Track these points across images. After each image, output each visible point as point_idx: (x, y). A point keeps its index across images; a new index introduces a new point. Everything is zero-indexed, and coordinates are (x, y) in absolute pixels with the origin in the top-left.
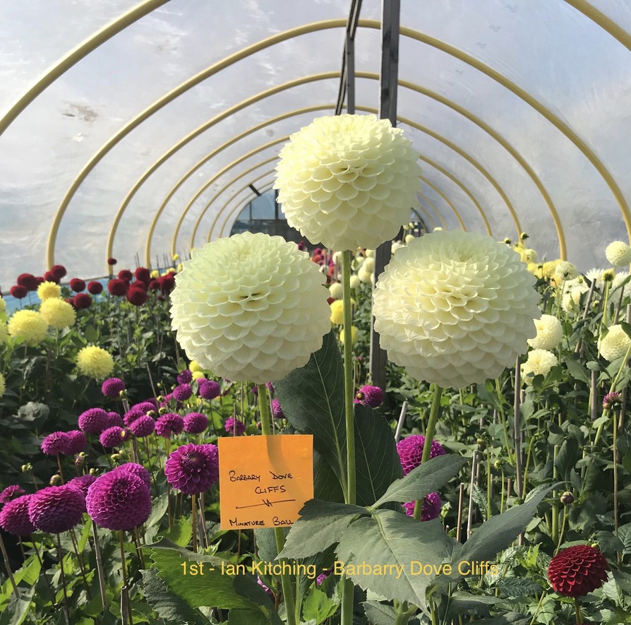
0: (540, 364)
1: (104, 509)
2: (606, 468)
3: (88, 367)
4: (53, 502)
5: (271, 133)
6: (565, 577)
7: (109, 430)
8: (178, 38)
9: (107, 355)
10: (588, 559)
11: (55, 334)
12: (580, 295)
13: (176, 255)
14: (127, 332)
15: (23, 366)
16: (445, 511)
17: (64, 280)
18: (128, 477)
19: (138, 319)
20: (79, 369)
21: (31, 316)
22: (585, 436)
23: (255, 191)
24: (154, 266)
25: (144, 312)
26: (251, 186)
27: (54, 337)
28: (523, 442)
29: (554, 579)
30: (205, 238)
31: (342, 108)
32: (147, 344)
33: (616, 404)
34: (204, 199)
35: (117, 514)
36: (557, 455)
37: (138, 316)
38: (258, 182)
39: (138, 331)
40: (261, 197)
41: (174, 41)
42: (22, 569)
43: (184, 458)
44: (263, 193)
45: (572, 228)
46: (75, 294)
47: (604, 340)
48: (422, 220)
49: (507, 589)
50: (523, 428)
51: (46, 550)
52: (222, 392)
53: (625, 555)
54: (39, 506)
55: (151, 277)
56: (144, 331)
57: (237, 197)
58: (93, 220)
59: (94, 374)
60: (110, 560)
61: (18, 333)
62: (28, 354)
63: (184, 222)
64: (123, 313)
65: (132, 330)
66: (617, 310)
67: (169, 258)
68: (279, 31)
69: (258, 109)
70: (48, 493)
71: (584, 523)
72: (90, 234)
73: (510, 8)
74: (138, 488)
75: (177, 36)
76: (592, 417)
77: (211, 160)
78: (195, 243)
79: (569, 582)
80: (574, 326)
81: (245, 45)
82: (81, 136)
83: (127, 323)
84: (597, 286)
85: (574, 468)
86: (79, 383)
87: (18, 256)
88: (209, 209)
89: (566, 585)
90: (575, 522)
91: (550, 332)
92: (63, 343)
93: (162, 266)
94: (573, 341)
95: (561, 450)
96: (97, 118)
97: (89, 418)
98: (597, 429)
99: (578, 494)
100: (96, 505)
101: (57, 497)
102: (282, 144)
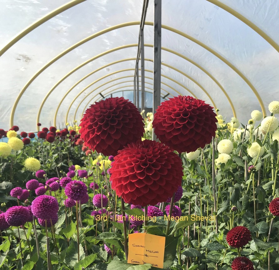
0: (224, 160)
1: (39, 210)
2: (251, 200)
3: (30, 166)
4: (16, 212)
5: (109, 70)
6: (233, 239)
7: (39, 188)
8: (66, 27)
9: (38, 162)
10: (242, 231)
11: (14, 153)
12: (241, 134)
13: (68, 123)
14: (46, 154)
17: (19, 132)
19: (51, 149)
20: (26, 168)
21: (4, 145)
22: (243, 188)
23: (102, 96)
24: (58, 128)
25: (53, 146)
26: (100, 94)
27: (14, 154)
28: (217, 191)
29: (229, 240)
30: (80, 116)
31: (139, 59)
32: (55, 159)
33: (254, 170)
34: (79, 99)
35: (45, 212)
36: (231, 195)
37: (51, 147)
38: (103, 92)
39: (51, 153)
41: (64, 29)
43: (72, 185)
44: (106, 97)
45: (239, 110)
46: (23, 138)
47: (250, 148)
49: (210, 248)
51: (12, 240)
52: (88, 175)
53: (260, 234)
54: (10, 214)
55: (57, 132)
56: (54, 154)
57: (94, 98)
58: (30, 107)
59: (32, 170)
60: (40, 243)
62: (3, 161)
63: (71, 109)
64: (44, 146)
65: (48, 153)
67: (65, 125)
68: (109, 26)
69: (103, 60)
70: (14, 209)
71: (243, 224)
73: (208, 19)
74: (53, 202)
75: (66, 26)
76: (246, 180)
77: (83, 81)
78: (76, 118)
79: (235, 241)
80: (238, 144)
81: (96, 31)
82: (24, 68)
83: (46, 150)
84: (248, 128)
85: (239, 201)
86: (25, 174)
89: (234, 242)
90: (239, 223)
91: (228, 146)
92: (18, 157)
93: (61, 127)
94: (238, 151)
95: (232, 194)
96: (30, 60)
97: (31, 183)
98: (248, 184)
99: (240, 211)
100: (36, 208)
101: (17, 210)
102: (113, 75)
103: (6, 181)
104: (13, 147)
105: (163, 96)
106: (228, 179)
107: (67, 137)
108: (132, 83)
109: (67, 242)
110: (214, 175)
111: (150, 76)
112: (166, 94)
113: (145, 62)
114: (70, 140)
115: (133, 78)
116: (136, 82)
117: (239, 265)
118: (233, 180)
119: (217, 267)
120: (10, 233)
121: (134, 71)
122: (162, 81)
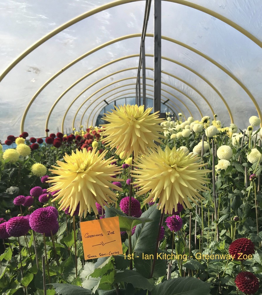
0: (224, 165)
1: (37, 224)
2: (253, 207)
3: (36, 172)
4: (16, 223)
5: (112, 79)
6: (236, 251)
7: (42, 195)
8: (73, 40)
9: (44, 166)
10: (246, 244)
11: (22, 159)
12: (239, 139)
13: (74, 129)
14: (53, 159)
15: (9, 172)
16: (185, 227)
17: (28, 138)
18: (47, 210)
19: (57, 153)
20: (32, 173)
21: (13, 151)
22: (244, 194)
23: (107, 103)
24: (65, 133)
25: (60, 150)
26: (105, 101)
27: (22, 160)
28: (218, 197)
29: (231, 253)
30: (86, 122)
31: (140, 68)
33: (255, 179)
34: (85, 106)
35: (42, 226)
37: (58, 152)
38: (108, 99)
39: (57, 158)
40: (109, 105)
41: (71, 41)
42: (4, 254)
44: (110, 103)
45: (236, 114)
46: (32, 144)
47: (250, 155)
48: (174, 113)
50: (217, 192)
51: (15, 246)
54: (10, 225)
55: (64, 137)
56: (60, 158)
58: (40, 114)
59: (38, 175)
61: (7, 158)
62: (11, 167)
64: (51, 151)
65: (55, 158)
66: (255, 143)
67: (71, 130)
68: (113, 38)
70: (14, 219)
71: (244, 231)
72: (38, 120)
73: (206, 29)
75: (72, 39)
76: (246, 187)
80: (237, 150)
82: (34, 80)
83: (53, 155)
84: (246, 134)
85: (239, 208)
86: (32, 178)
87: (8, 129)
88: (88, 110)
89: (237, 255)
90: (241, 231)
91: (227, 152)
92: (26, 162)
93: (68, 133)
94: (237, 156)
95: (233, 201)
96: (40, 72)
97: (35, 190)
98: (248, 191)
99: (241, 218)
100: (33, 222)
101: (18, 221)
102: (117, 83)
103: (13, 186)
104: (20, 153)
105: (163, 102)
106: (228, 184)
107: (73, 142)
108: (135, 91)
109: (67, 250)
110: (214, 181)
111: (150, 84)
112: (166, 100)
113: (146, 70)
114: (76, 144)
115: (135, 85)
116: (138, 90)
117: (244, 282)
118: (233, 185)
119: (218, 275)
120: (13, 239)
121: (136, 79)
122: (162, 88)
